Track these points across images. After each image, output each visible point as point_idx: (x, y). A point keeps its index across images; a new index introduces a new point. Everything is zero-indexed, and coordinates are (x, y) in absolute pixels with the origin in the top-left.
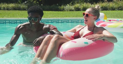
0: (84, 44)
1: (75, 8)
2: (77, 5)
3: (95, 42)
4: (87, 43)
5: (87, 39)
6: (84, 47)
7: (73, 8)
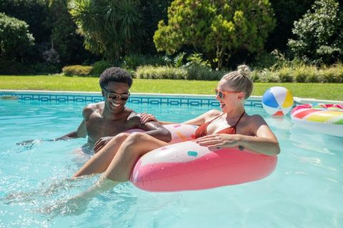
0: (187, 155)
1: (280, 76)
2: (286, 71)
3: (215, 152)
4: (195, 154)
5: (198, 145)
6: (187, 163)
7: (277, 77)
